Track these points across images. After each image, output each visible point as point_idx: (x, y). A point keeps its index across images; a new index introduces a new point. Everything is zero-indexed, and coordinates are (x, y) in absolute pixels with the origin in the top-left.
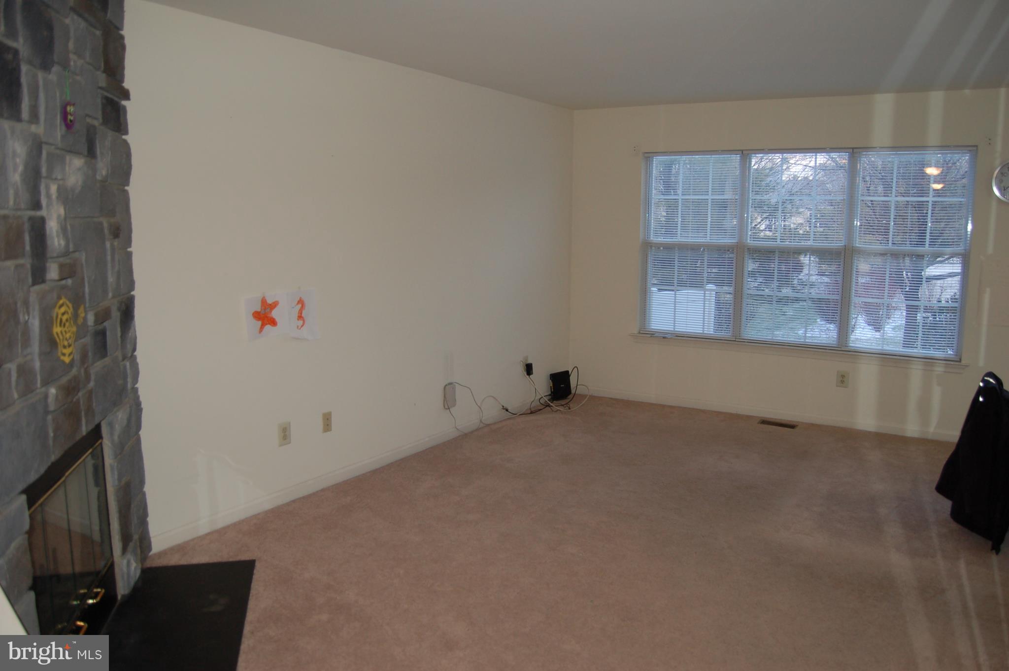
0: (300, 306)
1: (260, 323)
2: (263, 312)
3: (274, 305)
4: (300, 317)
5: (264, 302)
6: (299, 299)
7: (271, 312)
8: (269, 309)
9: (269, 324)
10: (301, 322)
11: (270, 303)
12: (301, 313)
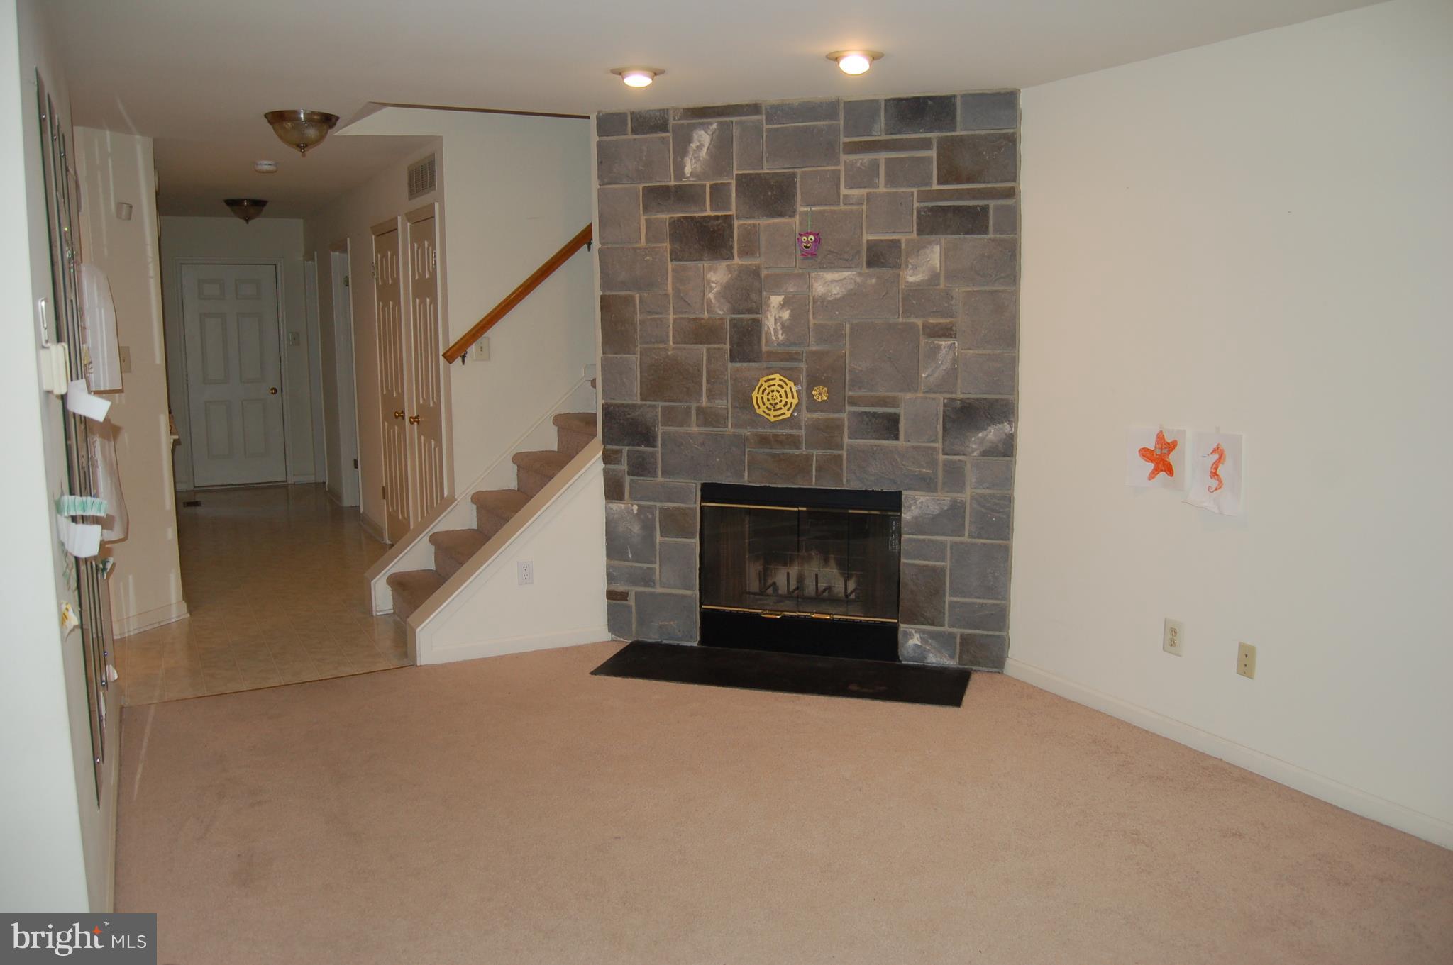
0: (1216, 456)
1: (1151, 466)
2: (1158, 452)
3: (1172, 446)
4: (1214, 474)
5: (1160, 438)
6: (1215, 447)
7: (1168, 455)
8: (1167, 450)
9: (1165, 471)
10: (1214, 483)
11: (1169, 442)
12: (1216, 469)
